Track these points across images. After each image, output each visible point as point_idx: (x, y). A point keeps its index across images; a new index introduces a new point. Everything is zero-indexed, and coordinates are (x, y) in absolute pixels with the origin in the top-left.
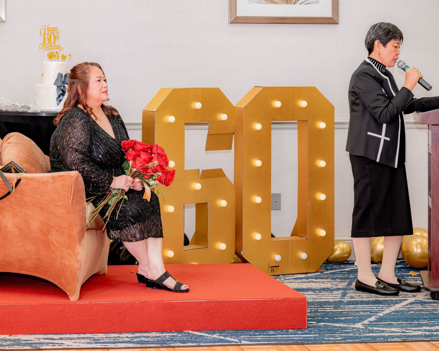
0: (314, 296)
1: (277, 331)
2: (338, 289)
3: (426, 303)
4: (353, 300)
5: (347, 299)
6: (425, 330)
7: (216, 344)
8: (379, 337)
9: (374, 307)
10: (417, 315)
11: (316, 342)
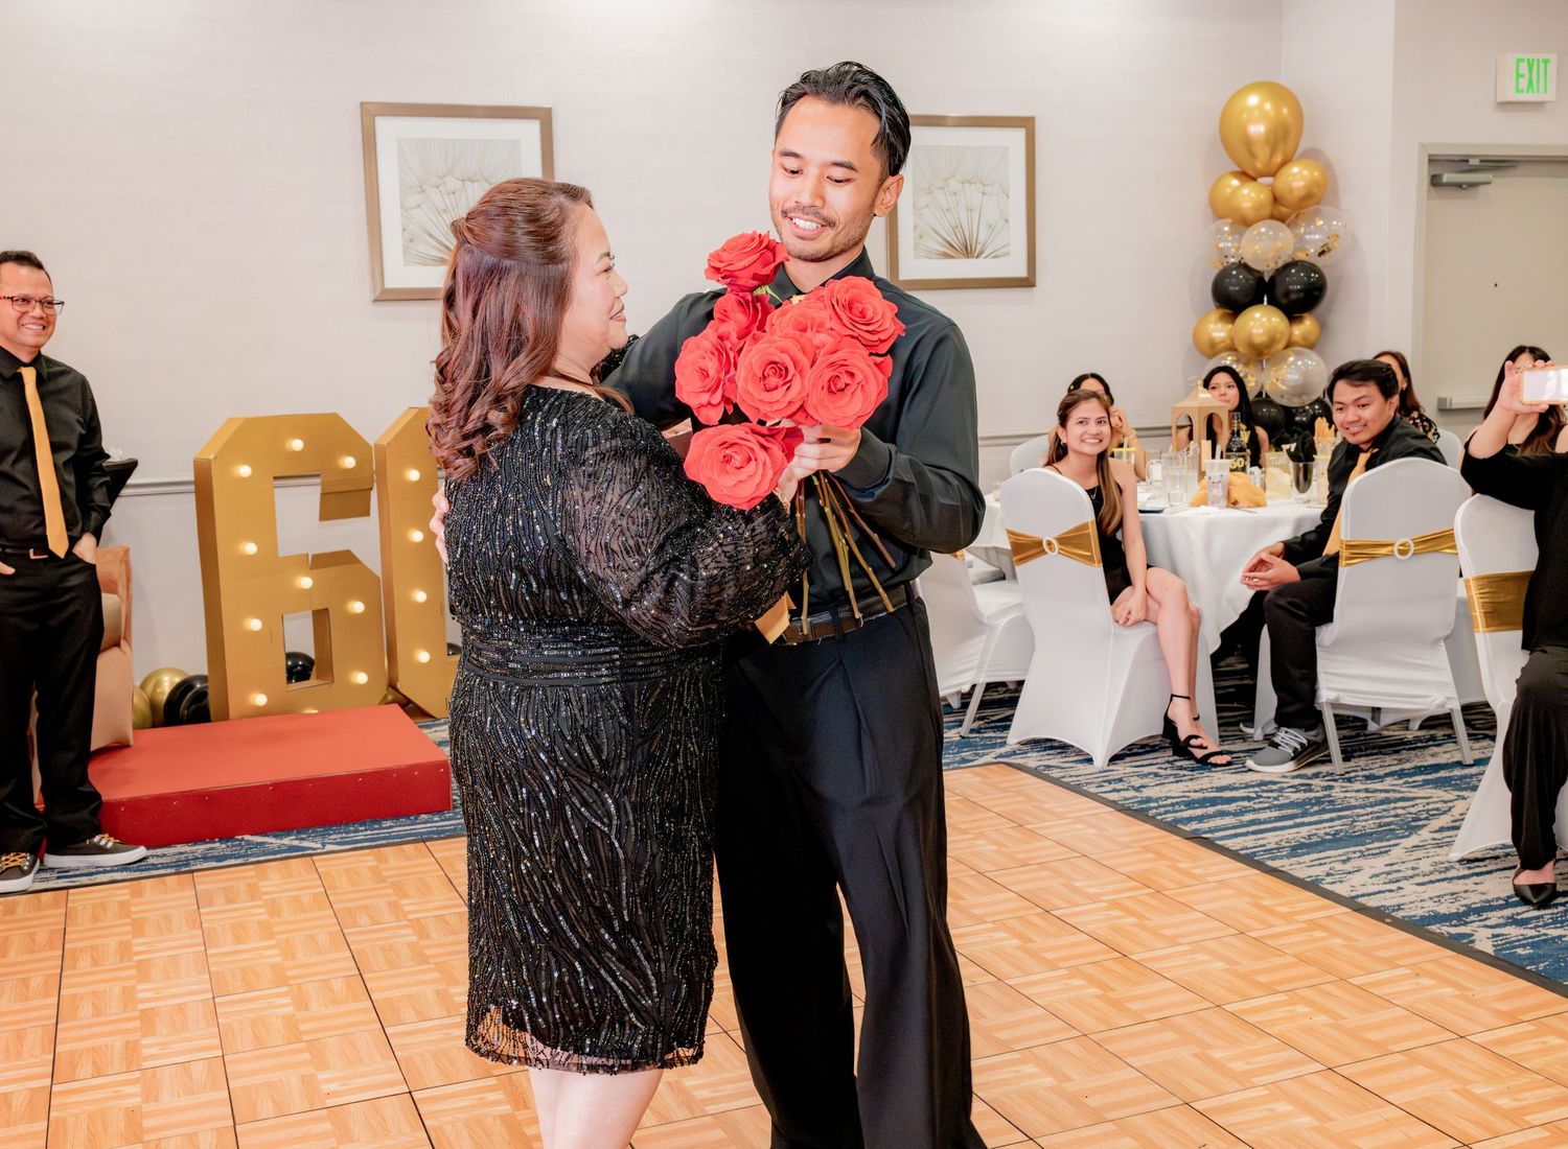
1: (398, 819)
11: (453, 834)
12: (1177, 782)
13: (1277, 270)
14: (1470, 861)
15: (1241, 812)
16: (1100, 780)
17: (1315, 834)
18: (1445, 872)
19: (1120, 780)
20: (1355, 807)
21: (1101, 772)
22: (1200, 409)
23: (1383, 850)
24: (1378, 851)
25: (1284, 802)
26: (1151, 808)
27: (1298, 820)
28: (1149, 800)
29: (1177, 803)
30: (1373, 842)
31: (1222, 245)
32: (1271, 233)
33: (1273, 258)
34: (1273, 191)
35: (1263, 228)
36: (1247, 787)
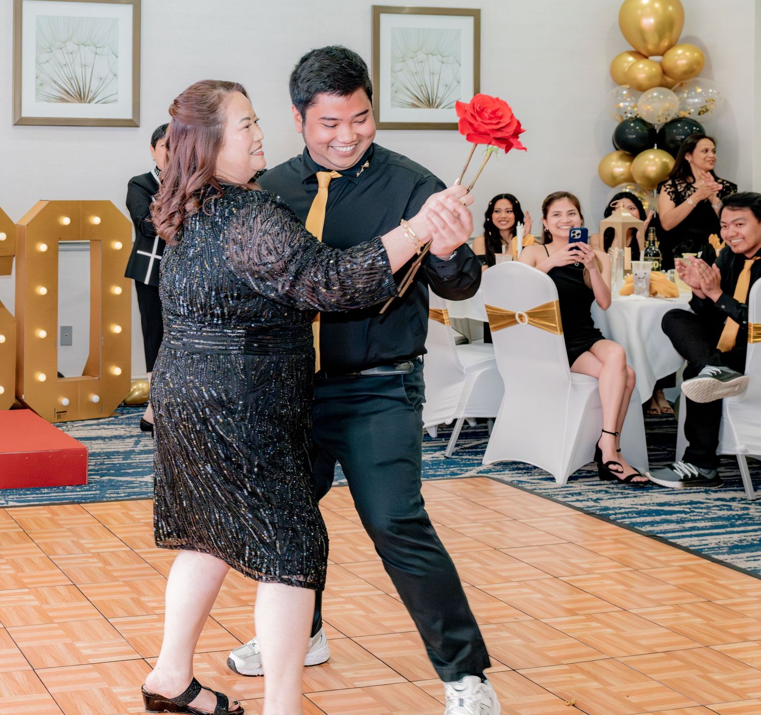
0: (103, 446)
1: (52, 488)
2: (131, 437)
4: (146, 448)
5: (140, 448)
11: (94, 500)
12: (625, 498)
13: (666, 124)
15: (682, 521)
16: (564, 493)
17: (744, 540)
19: (580, 494)
21: (562, 487)
22: (624, 224)
25: (714, 516)
27: (729, 529)
28: (607, 509)
31: (621, 104)
32: (662, 97)
33: (663, 114)
34: (661, 64)
35: (655, 93)
36: (680, 504)
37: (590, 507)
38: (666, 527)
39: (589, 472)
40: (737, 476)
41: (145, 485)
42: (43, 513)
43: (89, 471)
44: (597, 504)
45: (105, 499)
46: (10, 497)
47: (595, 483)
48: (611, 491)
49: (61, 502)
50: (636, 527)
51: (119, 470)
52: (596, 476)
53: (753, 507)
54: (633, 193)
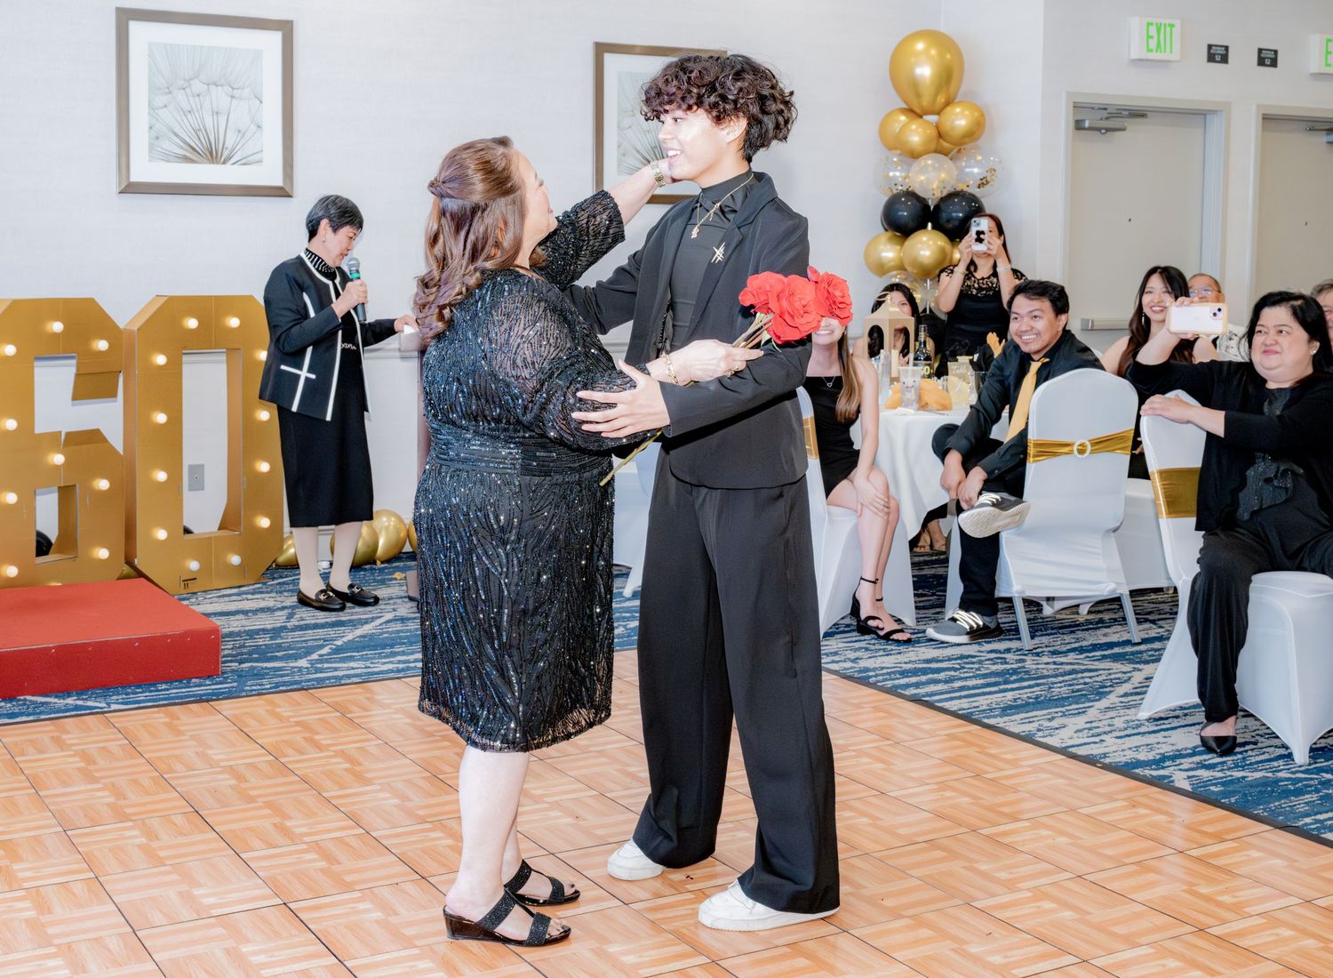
0: (244, 622)
1: (171, 683)
2: (283, 608)
3: (408, 619)
4: (302, 623)
5: (294, 622)
6: (399, 662)
7: (68, 714)
8: (329, 678)
9: (331, 632)
10: (393, 639)
11: (230, 695)
12: (887, 655)
14: (1155, 720)
15: (951, 680)
17: (1019, 698)
18: (1136, 728)
19: (836, 653)
20: (1048, 677)
22: (894, 323)
23: (1080, 711)
24: (1077, 712)
25: (986, 672)
26: (871, 677)
27: (1002, 687)
28: (867, 670)
29: (893, 673)
30: (1070, 705)
31: (891, 174)
32: (937, 165)
33: (938, 187)
34: (937, 127)
35: (929, 161)
36: (950, 659)
37: (849, 669)
38: (933, 688)
39: (848, 626)
40: (1013, 622)
41: (298, 671)
42: (158, 717)
43: (224, 656)
44: (853, 665)
45: (244, 694)
46: (113, 698)
47: (854, 639)
48: (872, 647)
49: (183, 701)
50: (899, 691)
51: (264, 654)
52: (854, 630)
53: (1029, 658)
54: (903, 283)
